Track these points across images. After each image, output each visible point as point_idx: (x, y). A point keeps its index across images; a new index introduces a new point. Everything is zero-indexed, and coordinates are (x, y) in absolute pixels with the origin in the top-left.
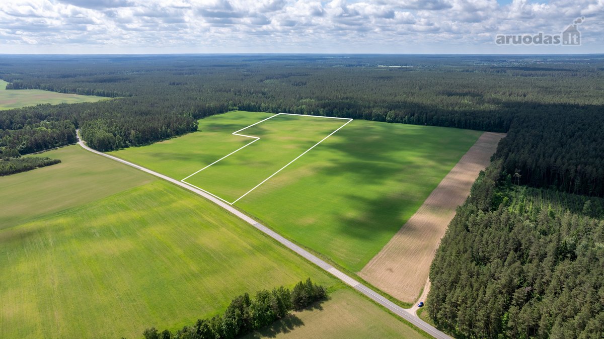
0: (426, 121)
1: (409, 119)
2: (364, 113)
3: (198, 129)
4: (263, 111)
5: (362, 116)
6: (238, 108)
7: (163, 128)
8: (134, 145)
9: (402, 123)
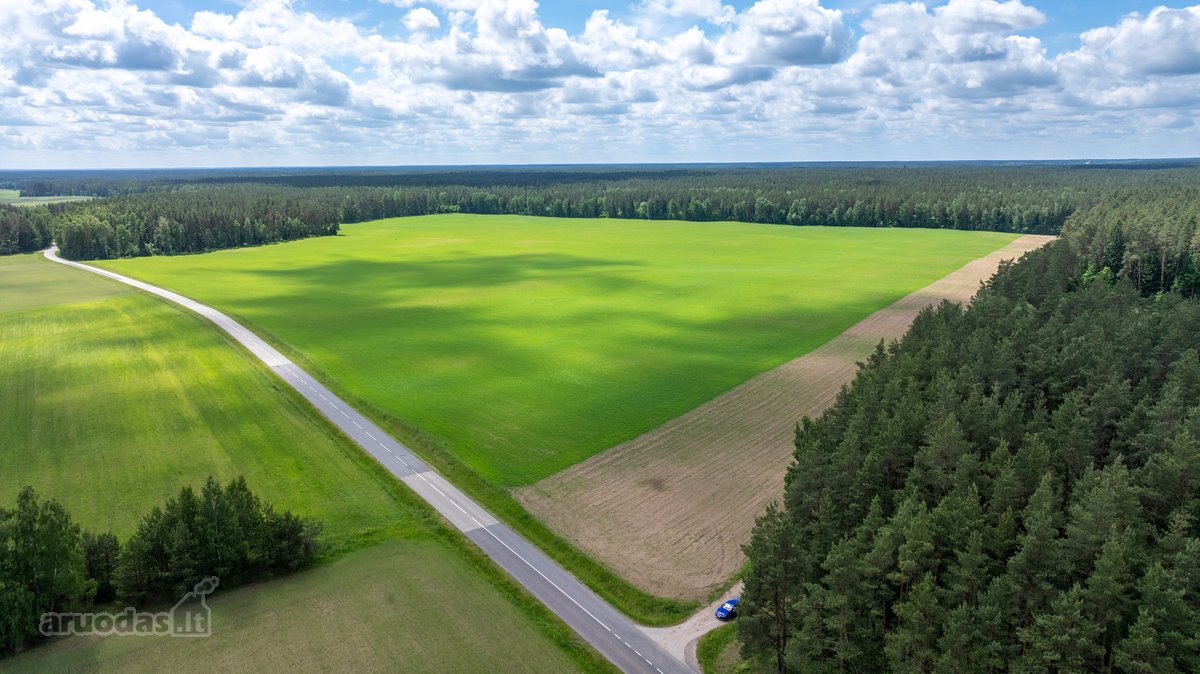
0: (882, 217)
1: (841, 214)
2: (736, 205)
3: (339, 232)
4: (514, 213)
5: (731, 214)
6: (459, 208)
7: (247, 220)
8: (163, 250)
9: (825, 224)
